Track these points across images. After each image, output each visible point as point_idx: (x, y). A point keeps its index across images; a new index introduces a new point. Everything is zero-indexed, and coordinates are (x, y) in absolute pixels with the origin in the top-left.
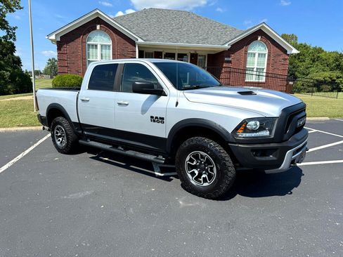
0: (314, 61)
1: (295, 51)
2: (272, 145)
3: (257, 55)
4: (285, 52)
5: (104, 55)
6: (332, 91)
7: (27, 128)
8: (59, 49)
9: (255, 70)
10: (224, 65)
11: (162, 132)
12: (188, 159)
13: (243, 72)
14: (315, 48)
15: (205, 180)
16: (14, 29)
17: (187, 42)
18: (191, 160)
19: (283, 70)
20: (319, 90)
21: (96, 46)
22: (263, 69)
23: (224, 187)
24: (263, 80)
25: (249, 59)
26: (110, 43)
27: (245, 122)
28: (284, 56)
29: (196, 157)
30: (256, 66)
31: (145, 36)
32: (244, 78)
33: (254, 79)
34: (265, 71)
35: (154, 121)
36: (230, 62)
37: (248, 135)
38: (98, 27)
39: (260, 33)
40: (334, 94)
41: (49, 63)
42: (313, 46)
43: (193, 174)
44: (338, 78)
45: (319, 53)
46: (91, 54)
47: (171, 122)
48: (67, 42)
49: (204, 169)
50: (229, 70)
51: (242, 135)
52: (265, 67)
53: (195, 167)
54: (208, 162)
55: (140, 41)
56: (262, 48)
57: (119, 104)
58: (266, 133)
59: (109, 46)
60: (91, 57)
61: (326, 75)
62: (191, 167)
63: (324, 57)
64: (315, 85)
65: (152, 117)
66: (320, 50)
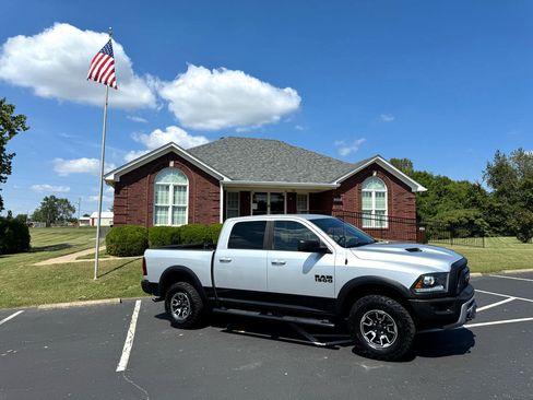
0: (440, 196)
1: (421, 189)
2: (448, 299)
3: (373, 194)
4: (409, 189)
5: (177, 198)
6: (472, 236)
7: (99, 302)
8: (117, 192)
9: (373, 213)
10: (334, 207)
11: (331, 291)
12: (363, 319)
13: (358, 216)
14: (438, 178)
15: (385, 341)
16: (11, 157)
17: (285, 180)
18: (367, 321)
19: (409, 213)
20: (455, 235)
21: (168, 187)
22: (384, 212)
23: (407, 346)
24: (386, 225)
25: (364, 200)
26: (187, 183)
27: (421, 278)
28: (408, 195)
29: (373, 316)
30: (374, 208)
31: (233, 173)
32: (361, 223)
33: (374, 225)
34: (386, 214)
35: (320, 280)
36: (341, 203)
37: (425, 290)
38: (172, 164)
39: (375, 167)
40: (478, 240)
41: (44, 204)
42: (435, 175)
43: (370, 336)
44: (477, 217)
45: (445, 184)
46: (159, 198)
47: (341, 281)
48: (129, 183)
49: (382, 329)
50: (341, 214)
51: (419, 290)
52: (386, 208)
53: (372, 328)
54: (386, 322)
55: (226, 180)
56: (380, 186)
57: (273, 263)
58: (441, 288)
59: (185, 187)
60: (159, 201)
61: (460, 214)
62: (367, 329)
63: (453, 190)
64: (448, 229)
65: (317, 276)
66: (446, 181)
